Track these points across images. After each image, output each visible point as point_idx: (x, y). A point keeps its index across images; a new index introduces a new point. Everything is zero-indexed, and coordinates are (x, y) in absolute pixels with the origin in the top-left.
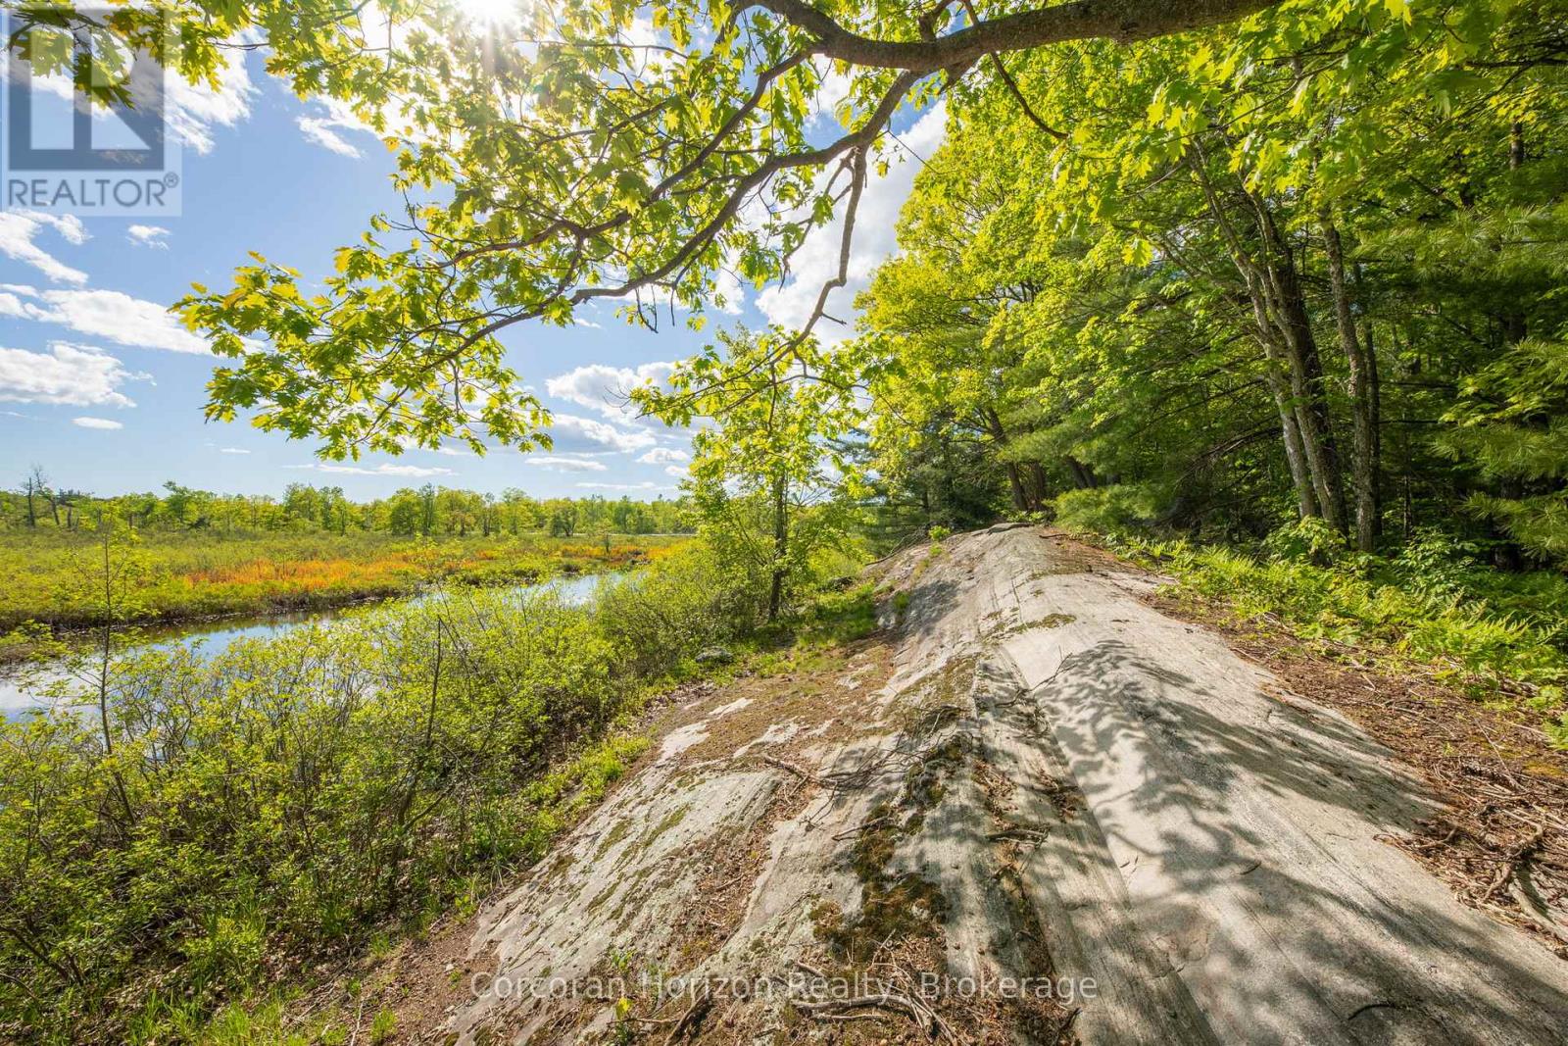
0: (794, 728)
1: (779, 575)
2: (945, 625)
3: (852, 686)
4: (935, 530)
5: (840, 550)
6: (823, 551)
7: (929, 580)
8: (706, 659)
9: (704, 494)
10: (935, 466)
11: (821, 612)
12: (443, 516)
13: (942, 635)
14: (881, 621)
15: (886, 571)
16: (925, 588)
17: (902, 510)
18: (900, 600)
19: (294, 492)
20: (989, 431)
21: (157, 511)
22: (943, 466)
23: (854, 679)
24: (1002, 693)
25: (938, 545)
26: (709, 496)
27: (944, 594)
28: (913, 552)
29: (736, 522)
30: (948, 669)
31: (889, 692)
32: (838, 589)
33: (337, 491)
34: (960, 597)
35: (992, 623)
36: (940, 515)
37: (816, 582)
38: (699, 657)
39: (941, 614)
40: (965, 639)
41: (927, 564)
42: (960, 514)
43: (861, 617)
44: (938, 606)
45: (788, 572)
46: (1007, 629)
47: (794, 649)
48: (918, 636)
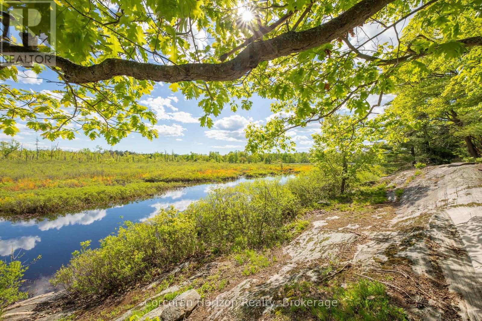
0: (357, 226)
1: (344, 179)
2: (422, 202)
3: (378, 218)
4: (418, 164)
5: (370, 172)
6: (363, 172)
7: (414, 184)
8: (321, 203)
9: (318, 153)
10: (419, 137)
11: (362, 193)
12: (239, 158)
13: (419, 206)
14: (390, 198)
15: (392, 180)
16: (411, 187)
17: (400, 155)
18: (399, 192)
19: (211, 153)
20: (451, 120)
21: (189, 158)
22: (423, 136)
23: (379, 216)
24: (442, 224)
25: (419, 170)
26: (319, 154)
27: (421, 191)
28: (405, 173)
29: (328, 162)
30: (421, 216)
31: (394, 221)
32: (369, 185)
33: (218, 152)
34: (429, 192)
35: (443, 203)
36: (421, 157)
37: (360, 182)
38: (319, 202)
39: (418, 198)
40: (430, 208)
41: (413, 178)
42: (433, 156)
43: (380, 196)
44: (418, 195)
45: (348, 178)
46: (449, 206)
47: (353, 204)
48: (407, 205)
